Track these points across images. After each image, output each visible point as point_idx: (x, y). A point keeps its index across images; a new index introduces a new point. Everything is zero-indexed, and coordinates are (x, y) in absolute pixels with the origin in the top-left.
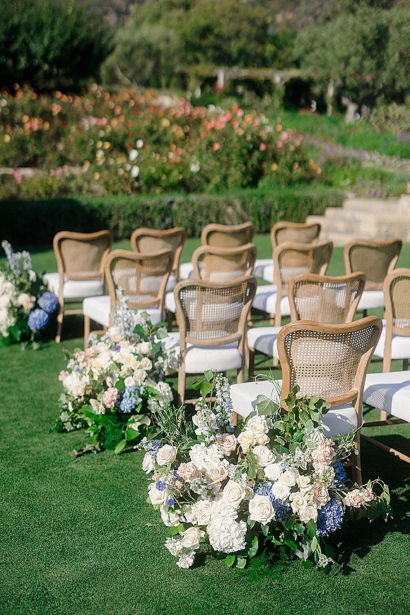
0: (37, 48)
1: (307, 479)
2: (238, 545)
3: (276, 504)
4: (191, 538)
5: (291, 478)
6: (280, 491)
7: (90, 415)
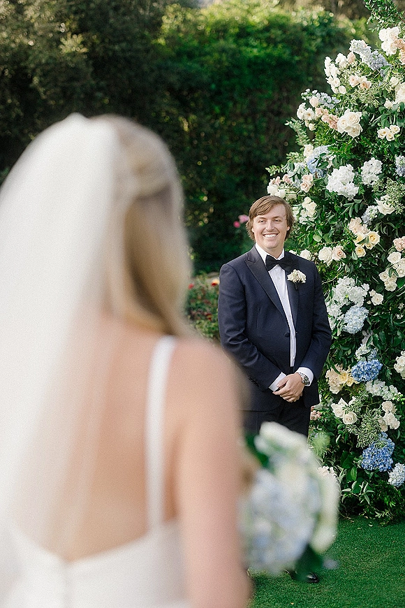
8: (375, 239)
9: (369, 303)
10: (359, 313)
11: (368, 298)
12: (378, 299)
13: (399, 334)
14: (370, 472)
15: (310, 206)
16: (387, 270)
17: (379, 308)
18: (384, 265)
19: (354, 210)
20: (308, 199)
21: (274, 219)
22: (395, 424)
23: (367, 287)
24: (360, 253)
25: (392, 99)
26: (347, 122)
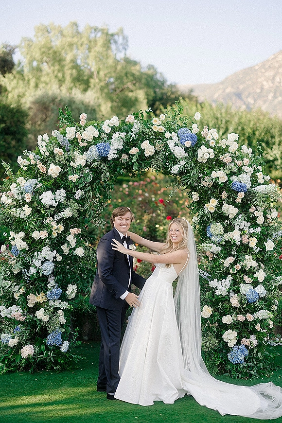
8: (61, 228)
9: (55, 260)
10: (51, 265)
11: (55, 257)
12: (60, 258)
13: (69, 275)
14: (51, 346)
15: (27, 210)
16: (66, 244)
17: (60, 263)
18: (65, 241)
19: (51, 214)
20: (26, 206)
21: (127, 219)
22: (64, 321)
23: (55, 251)
24: (54, 235)
25: (74, 162)
26: (54, 170)
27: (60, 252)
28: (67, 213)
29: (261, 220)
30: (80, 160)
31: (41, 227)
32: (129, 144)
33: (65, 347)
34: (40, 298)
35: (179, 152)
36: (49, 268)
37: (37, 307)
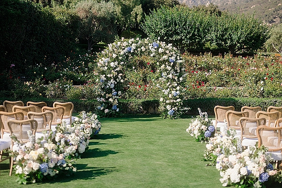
0: (235, 37)
1: (258, 165)
2: (238, 180)
3: (248, 171)
4: (225, 178)
5: (253, 164)
6: (250, 168)
7: (213, 156)
8: (117, 73)
11: (115, 83)
14: (114, 110)
16: (118, 79)
18: (118, 77)
19: (113, 69)
20: (106, 67)
24: (115, 76)
25: (120, 53)
26: (114, 56)
27: (116, 81)
28: (118, 69)
29: (179, 71)
30: (122, 53)
31: (111, 73)
32: (137, 48)
33: (118, 110)
34: (110, 95)
35: (153, 50)
36: (113, 86)
37: (109, 98)
